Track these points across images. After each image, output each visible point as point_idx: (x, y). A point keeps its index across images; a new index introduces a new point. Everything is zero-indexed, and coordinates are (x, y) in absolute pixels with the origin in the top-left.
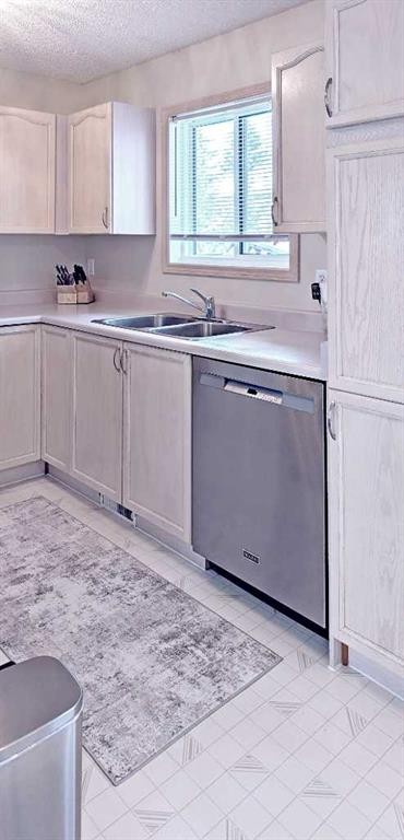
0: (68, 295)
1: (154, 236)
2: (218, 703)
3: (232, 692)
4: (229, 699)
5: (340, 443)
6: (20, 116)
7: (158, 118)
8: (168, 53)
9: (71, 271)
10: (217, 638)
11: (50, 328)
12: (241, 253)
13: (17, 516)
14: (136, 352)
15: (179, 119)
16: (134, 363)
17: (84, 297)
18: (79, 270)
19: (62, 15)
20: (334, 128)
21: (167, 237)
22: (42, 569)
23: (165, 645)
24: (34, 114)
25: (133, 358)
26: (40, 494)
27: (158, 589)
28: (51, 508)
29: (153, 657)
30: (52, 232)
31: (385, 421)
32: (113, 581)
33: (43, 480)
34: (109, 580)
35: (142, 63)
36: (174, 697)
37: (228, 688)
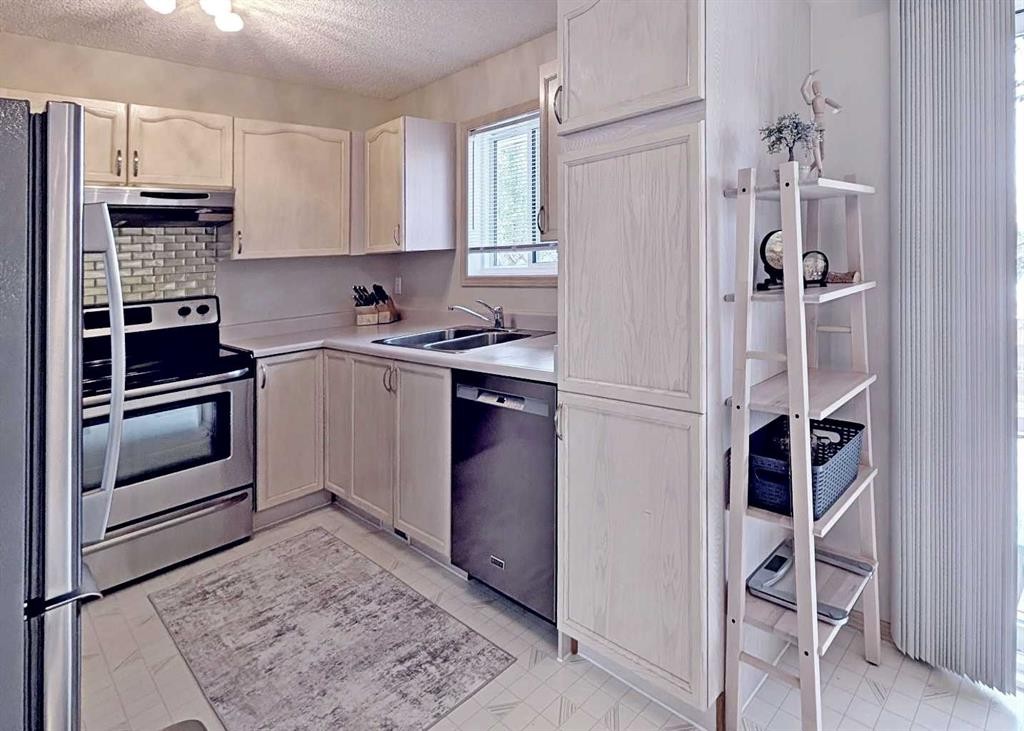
0: (368, 315)
1: (453, 251)
2: (435, 719)
3: (452, 705)
4: (447, 713)
5: (566, 443)
6: (307, 134)
7: (458, 131)
8: (466, 67)
9: (371, 290)
10: (457, 650)
11: (331, 352)
12: (534, 261)
13: (284, 553)
14: (406, 371)
15: (478, 132)
16: (404, 381)
17: (386, 317)
18: (378, 289)
19: (335, 26)
20: (565, 135)
21: (467, 250)
22: (292, 607)
23: (400, 668)
24: (325, 132)
25: (404, 378)
26: (320, 525)
27: (413, 608)
28: (327, 538)
29: (380, 684)
30: (347, 253)
31: (601, 417)
32: (367, 607)
33: (329, 509)
34: (362, 607)
35: (444, 77)
36: (389, 723)
37: (448, 702)
